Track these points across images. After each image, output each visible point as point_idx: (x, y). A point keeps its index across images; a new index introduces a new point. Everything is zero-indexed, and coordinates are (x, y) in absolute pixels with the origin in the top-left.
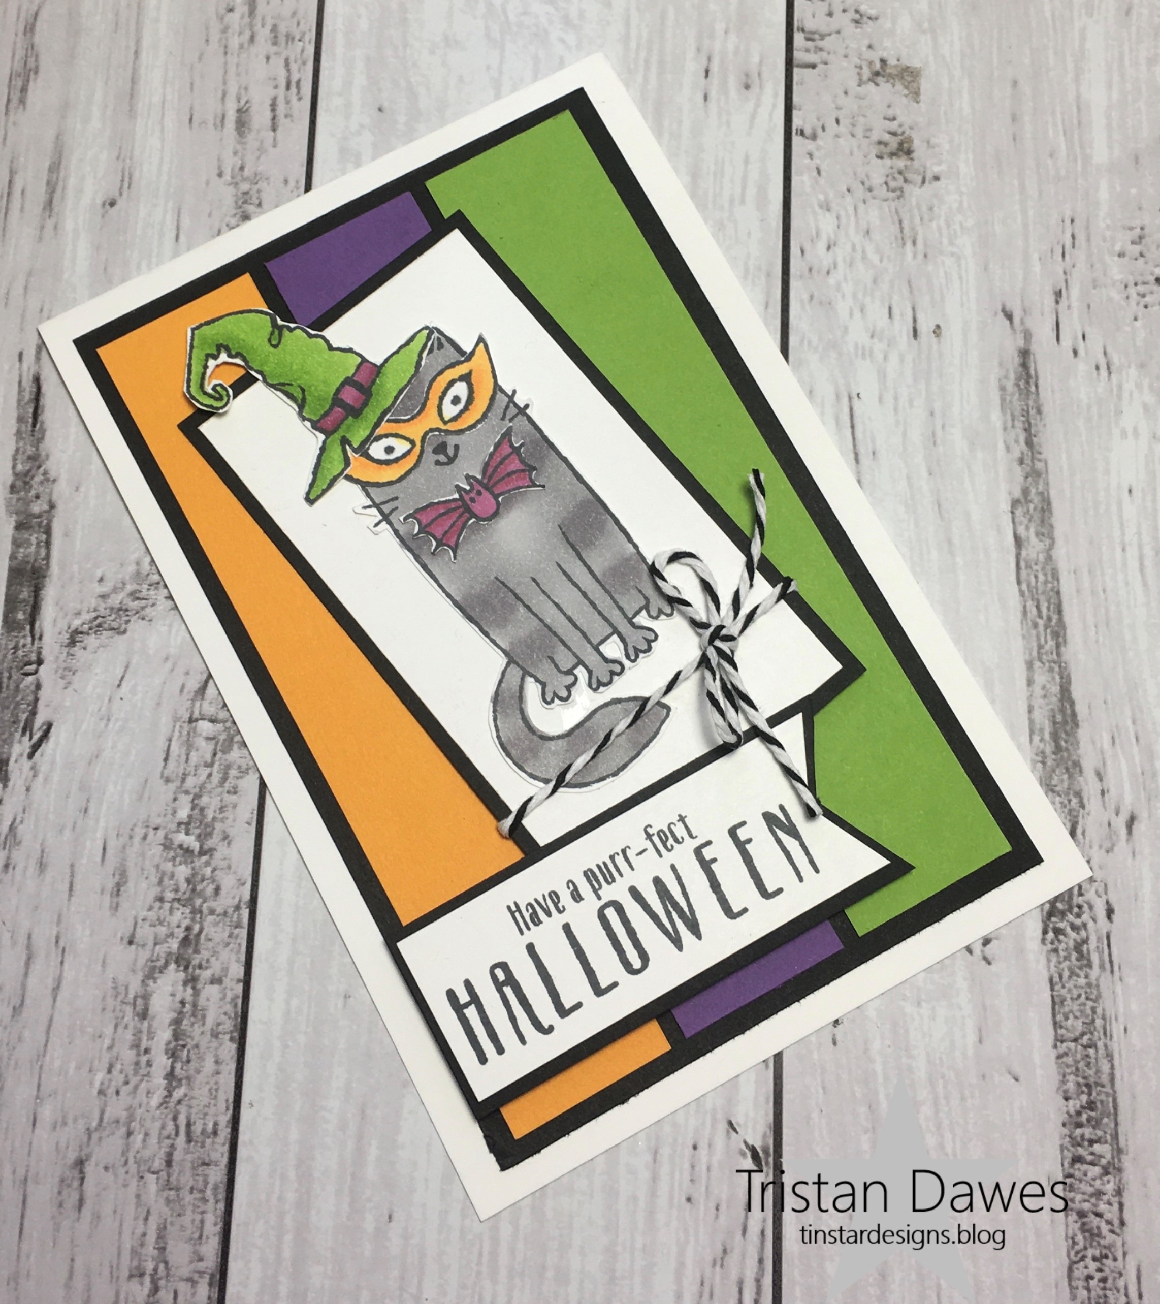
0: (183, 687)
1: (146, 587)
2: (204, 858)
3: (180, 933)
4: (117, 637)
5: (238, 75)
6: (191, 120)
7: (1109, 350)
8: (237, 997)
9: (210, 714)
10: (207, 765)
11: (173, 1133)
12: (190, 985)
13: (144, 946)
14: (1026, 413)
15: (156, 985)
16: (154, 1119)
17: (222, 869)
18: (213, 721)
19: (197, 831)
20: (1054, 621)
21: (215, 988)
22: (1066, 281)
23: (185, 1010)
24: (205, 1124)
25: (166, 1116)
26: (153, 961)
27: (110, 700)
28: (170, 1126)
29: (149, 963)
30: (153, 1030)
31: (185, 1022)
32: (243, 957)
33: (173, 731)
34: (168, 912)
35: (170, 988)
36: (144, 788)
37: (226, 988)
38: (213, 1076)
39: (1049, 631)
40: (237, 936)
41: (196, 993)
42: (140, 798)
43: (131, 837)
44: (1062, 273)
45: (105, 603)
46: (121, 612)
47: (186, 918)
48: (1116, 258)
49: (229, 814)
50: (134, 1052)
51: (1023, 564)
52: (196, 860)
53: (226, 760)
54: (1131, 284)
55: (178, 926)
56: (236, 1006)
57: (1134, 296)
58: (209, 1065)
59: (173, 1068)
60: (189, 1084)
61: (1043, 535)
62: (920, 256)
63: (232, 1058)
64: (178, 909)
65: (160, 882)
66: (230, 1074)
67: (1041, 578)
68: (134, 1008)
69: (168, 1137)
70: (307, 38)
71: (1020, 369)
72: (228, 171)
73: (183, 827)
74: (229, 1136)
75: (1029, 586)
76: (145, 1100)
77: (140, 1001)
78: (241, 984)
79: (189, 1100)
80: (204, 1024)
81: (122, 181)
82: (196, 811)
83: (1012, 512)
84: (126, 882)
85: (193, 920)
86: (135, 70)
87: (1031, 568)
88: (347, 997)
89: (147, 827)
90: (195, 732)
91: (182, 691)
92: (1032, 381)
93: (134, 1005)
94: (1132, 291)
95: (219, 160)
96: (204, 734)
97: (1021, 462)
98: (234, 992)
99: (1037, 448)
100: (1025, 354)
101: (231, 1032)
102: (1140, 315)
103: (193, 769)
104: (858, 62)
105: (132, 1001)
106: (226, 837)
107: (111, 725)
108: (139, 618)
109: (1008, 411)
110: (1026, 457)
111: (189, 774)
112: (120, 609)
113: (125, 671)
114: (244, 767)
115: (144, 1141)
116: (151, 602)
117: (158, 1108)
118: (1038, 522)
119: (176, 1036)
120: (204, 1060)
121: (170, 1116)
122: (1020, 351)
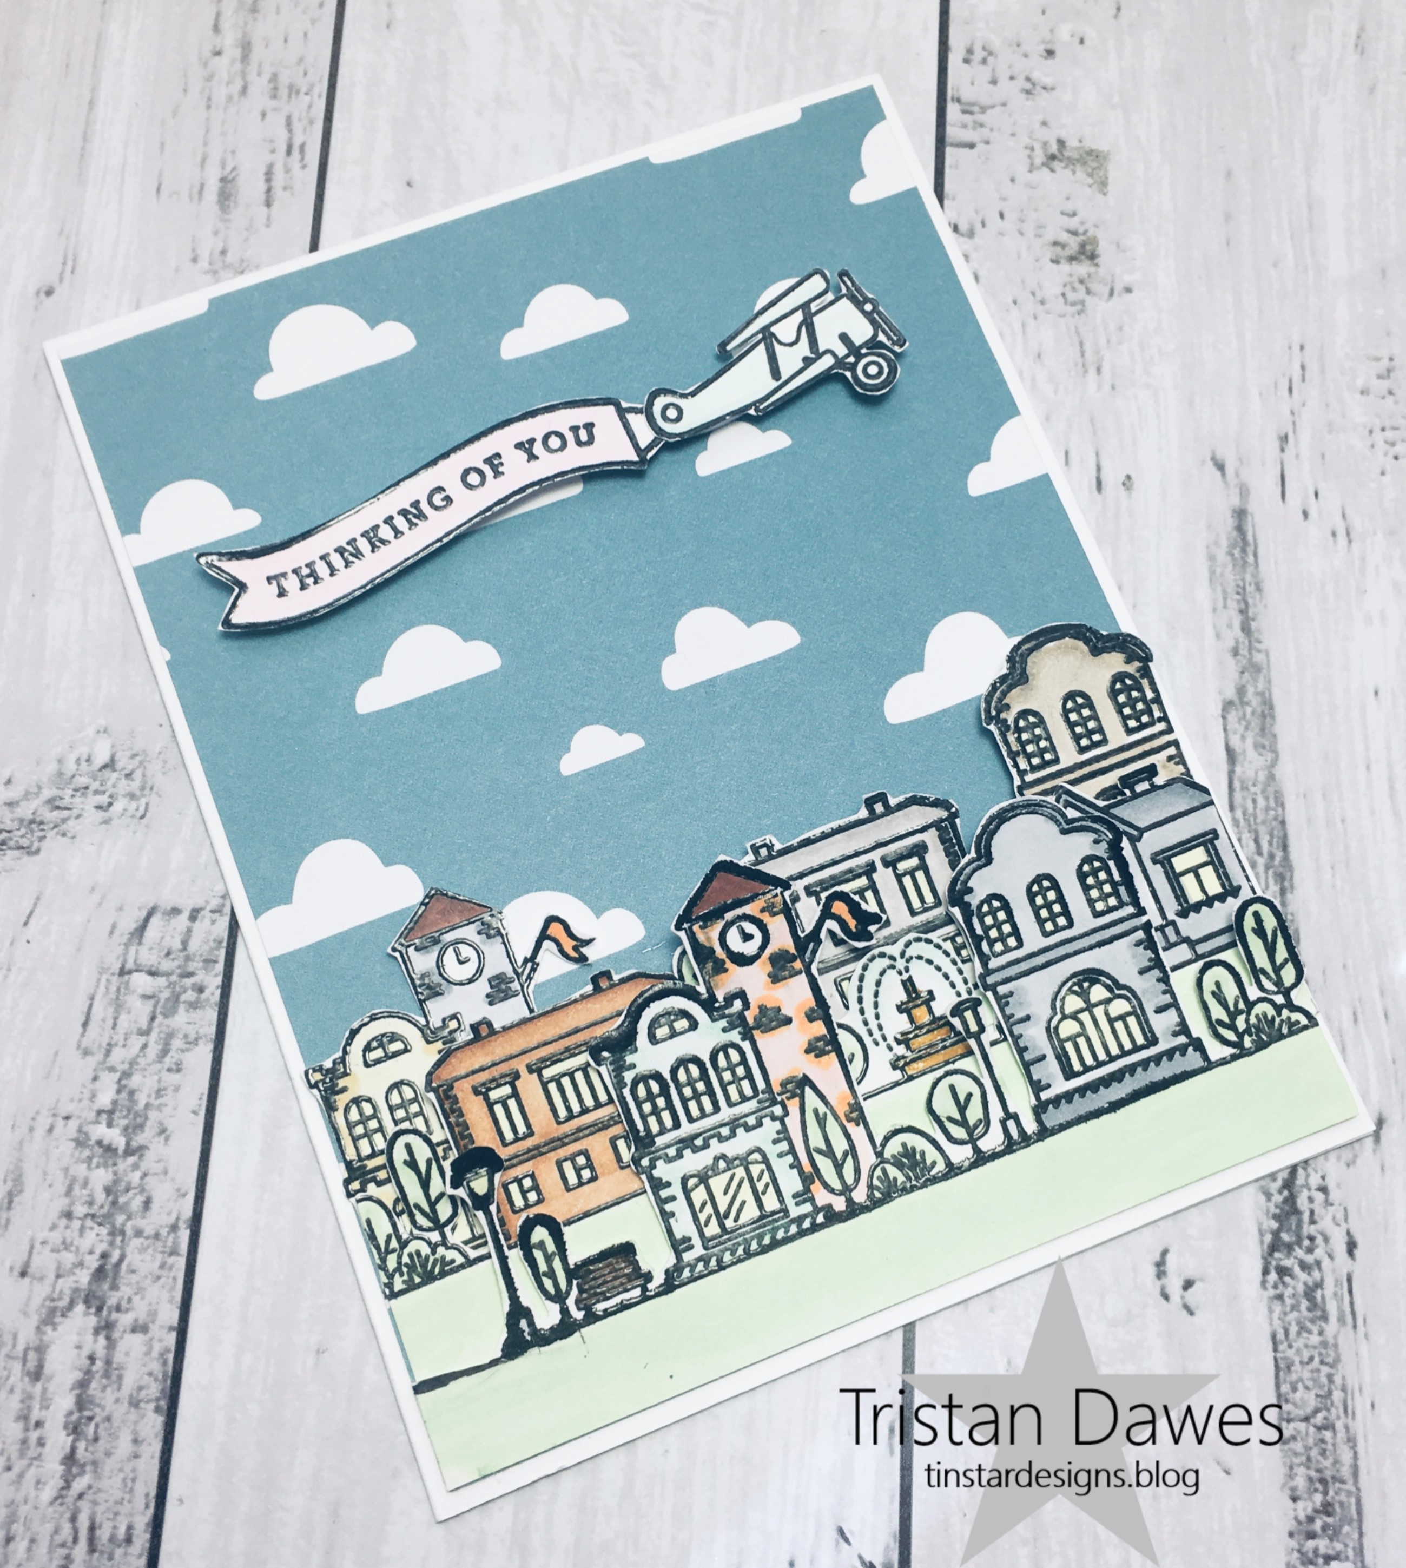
0: (114, 927)
1: (70, 792)
2: (131, 1160)
3: (93, 1262)
4: (26, 858)
5: (224, 134)
6: (158, 190)
7: (1349, 512)
8: (168, 1351)
9: (150, 963)
10: (141, 1033)
11: (70, 1539)
12: (104, 1333)
13: (42, 1279)
14: (1241, 591)
15: (55, 1333)
16: (43, 1519)
17: (156, 1174)
18: (152, 973)
19: (124, 1122)
20: (1278, 859)
21: (139, 1338)
22: (1294, 423)
23: (94, 1368)
24: (115, 1527)
25: (61, 1516)
26: (53, 1300)
27: (12, 944)
28: (67, 1529)
29: (48, 1303)
30: (49, 1395)
31: (94, 1385)
32: (178, 1295)
33: (97, 986)
34: (76, 1233)
35: (75, 1339)
36: (54, 1061)
37: (151, 1339)
38: (129, 1460)
39: (1271, 872)
40: (171, 1268)
41: (111, 1344)
42: (48, 1075)
43: (31, 1129)
44: (1288, 413)
45: (12, 812)
46: (34, 826)
47: (101, 1241)
48: (1358, 396)
49: (168, 1099)
50: (20, 1426)
51: (1237, 784)
52: (119, 1161)
53: (168, 1026)
54: (1377, 430)
55: (91, 1252)
56: (165, 1363)
57: (1381, 446)
58: (124, 1446)
59: (73, 1449)
60: (95, 1471)
61: (1264, 747)
62: (1107, 388)
63: (156, 1436)
64: (92, 1228)
65: (69, 1192)
66: (152, 1457)
67: (1261, 802)
68: (24, 1364)
69: (63, 1545)
70: (316, 91)
71: (1235, 533)
72: (205, 256)
73: (104, 1116)
74: (147, 1545)
75: (1244, 814)
76: (33, 1493)
77: (32, 1356)
78: (174, 1335)
79: (94, 1493)
80: (119, 1389)
81: (64, 264)
82: (124, 1095)
83: (1224, 717)
84: (21, 1191)
85: (112, 1243)
86: (88, 124)
87: (1247, 789)
88: (319, 1352)
89: (54, 1115)
90: (127, 988)
91: (111, 933)
92: (1250, 550)
93: (25, 1361)
94: (1379, 437)
95: (193, 241)
96: (140, 991)
97: (1235, 652)
98: (164, 1344)
99: (1256, 635)
100: (1240, 514)
101: (158, 1399)
102: (1388, 468)
103: (122, 1037)
104: (1026, 140)
105: (21, 1355)
106: (163, 1131)
107: (12, 977)
108: (57, 833)
109: (1219, 589)
110: (1241, 646)
111: (116, 1045)
112: (32, 822)
113: (35, 904)
114: (192, 1037)
115: (29, 1550)
116: (75, 812)
117: (51, 1503)
118: (1257, 730)
119: (81, 1404)
120: (118, 1438)
121: (68, 1515)
122: (1234, 511)
